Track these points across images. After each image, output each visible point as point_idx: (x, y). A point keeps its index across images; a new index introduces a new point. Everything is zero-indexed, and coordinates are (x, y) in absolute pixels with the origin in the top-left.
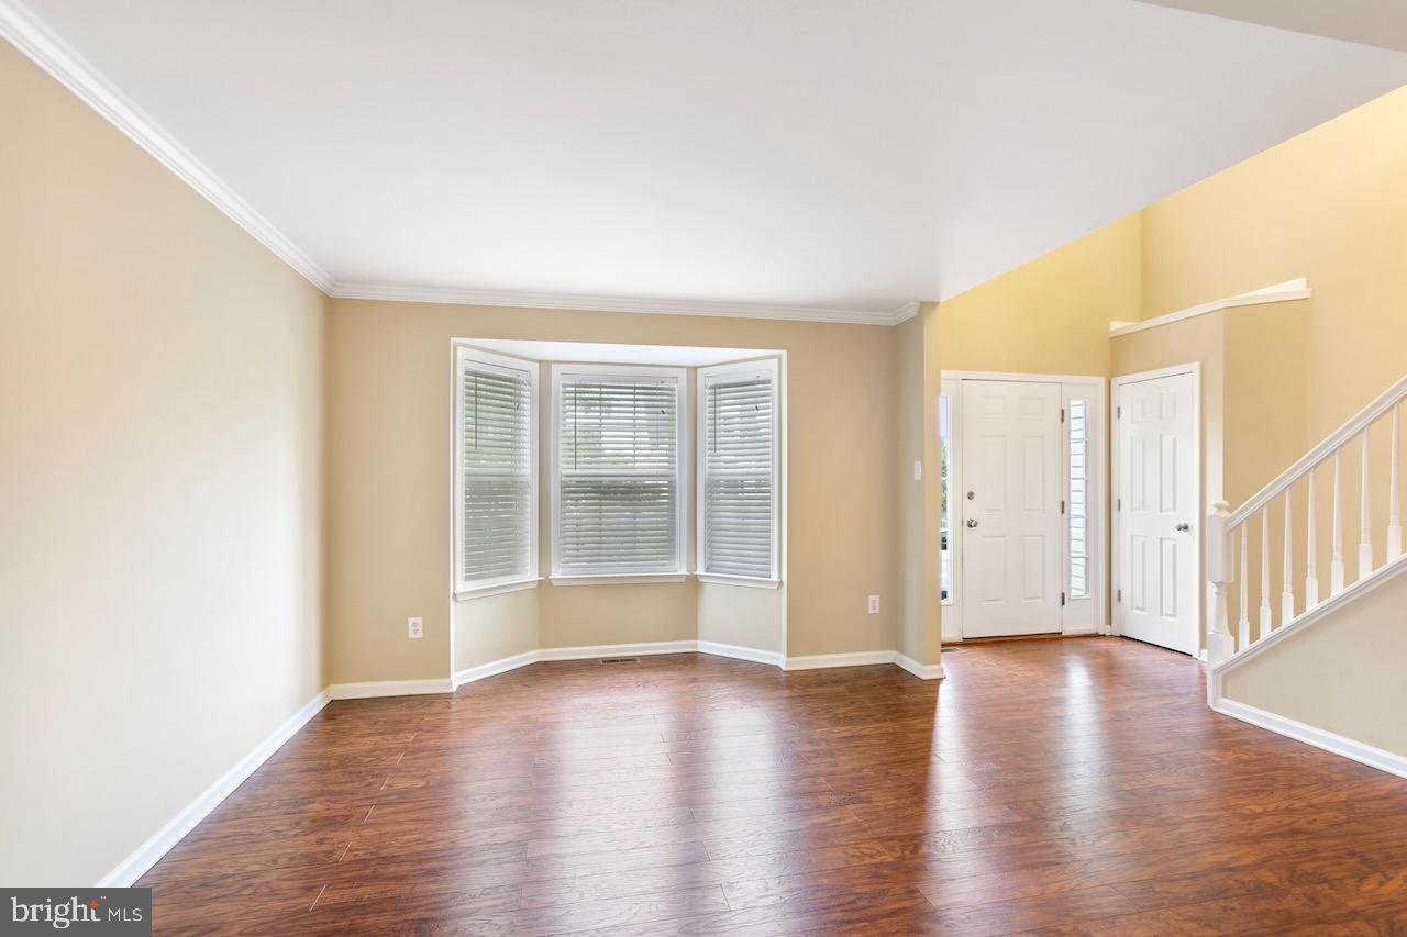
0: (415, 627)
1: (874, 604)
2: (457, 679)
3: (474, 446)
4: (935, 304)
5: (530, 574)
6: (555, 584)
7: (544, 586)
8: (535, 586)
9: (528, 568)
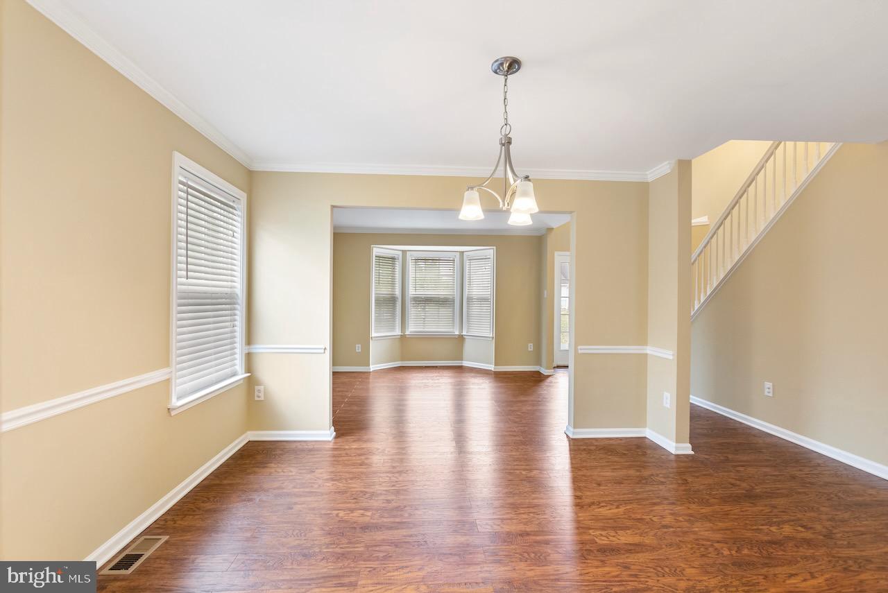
0: (358, 348)
1: (531, 347)
2: (372, 368)
3: (378, 283)
4: (553, 229)
5: (398, 332)
6: (407, 336)
7: (403, 338)
8: (399, 337)
9: (397, 330)
